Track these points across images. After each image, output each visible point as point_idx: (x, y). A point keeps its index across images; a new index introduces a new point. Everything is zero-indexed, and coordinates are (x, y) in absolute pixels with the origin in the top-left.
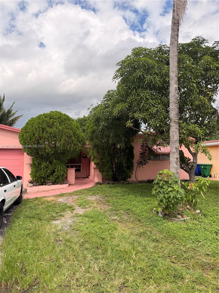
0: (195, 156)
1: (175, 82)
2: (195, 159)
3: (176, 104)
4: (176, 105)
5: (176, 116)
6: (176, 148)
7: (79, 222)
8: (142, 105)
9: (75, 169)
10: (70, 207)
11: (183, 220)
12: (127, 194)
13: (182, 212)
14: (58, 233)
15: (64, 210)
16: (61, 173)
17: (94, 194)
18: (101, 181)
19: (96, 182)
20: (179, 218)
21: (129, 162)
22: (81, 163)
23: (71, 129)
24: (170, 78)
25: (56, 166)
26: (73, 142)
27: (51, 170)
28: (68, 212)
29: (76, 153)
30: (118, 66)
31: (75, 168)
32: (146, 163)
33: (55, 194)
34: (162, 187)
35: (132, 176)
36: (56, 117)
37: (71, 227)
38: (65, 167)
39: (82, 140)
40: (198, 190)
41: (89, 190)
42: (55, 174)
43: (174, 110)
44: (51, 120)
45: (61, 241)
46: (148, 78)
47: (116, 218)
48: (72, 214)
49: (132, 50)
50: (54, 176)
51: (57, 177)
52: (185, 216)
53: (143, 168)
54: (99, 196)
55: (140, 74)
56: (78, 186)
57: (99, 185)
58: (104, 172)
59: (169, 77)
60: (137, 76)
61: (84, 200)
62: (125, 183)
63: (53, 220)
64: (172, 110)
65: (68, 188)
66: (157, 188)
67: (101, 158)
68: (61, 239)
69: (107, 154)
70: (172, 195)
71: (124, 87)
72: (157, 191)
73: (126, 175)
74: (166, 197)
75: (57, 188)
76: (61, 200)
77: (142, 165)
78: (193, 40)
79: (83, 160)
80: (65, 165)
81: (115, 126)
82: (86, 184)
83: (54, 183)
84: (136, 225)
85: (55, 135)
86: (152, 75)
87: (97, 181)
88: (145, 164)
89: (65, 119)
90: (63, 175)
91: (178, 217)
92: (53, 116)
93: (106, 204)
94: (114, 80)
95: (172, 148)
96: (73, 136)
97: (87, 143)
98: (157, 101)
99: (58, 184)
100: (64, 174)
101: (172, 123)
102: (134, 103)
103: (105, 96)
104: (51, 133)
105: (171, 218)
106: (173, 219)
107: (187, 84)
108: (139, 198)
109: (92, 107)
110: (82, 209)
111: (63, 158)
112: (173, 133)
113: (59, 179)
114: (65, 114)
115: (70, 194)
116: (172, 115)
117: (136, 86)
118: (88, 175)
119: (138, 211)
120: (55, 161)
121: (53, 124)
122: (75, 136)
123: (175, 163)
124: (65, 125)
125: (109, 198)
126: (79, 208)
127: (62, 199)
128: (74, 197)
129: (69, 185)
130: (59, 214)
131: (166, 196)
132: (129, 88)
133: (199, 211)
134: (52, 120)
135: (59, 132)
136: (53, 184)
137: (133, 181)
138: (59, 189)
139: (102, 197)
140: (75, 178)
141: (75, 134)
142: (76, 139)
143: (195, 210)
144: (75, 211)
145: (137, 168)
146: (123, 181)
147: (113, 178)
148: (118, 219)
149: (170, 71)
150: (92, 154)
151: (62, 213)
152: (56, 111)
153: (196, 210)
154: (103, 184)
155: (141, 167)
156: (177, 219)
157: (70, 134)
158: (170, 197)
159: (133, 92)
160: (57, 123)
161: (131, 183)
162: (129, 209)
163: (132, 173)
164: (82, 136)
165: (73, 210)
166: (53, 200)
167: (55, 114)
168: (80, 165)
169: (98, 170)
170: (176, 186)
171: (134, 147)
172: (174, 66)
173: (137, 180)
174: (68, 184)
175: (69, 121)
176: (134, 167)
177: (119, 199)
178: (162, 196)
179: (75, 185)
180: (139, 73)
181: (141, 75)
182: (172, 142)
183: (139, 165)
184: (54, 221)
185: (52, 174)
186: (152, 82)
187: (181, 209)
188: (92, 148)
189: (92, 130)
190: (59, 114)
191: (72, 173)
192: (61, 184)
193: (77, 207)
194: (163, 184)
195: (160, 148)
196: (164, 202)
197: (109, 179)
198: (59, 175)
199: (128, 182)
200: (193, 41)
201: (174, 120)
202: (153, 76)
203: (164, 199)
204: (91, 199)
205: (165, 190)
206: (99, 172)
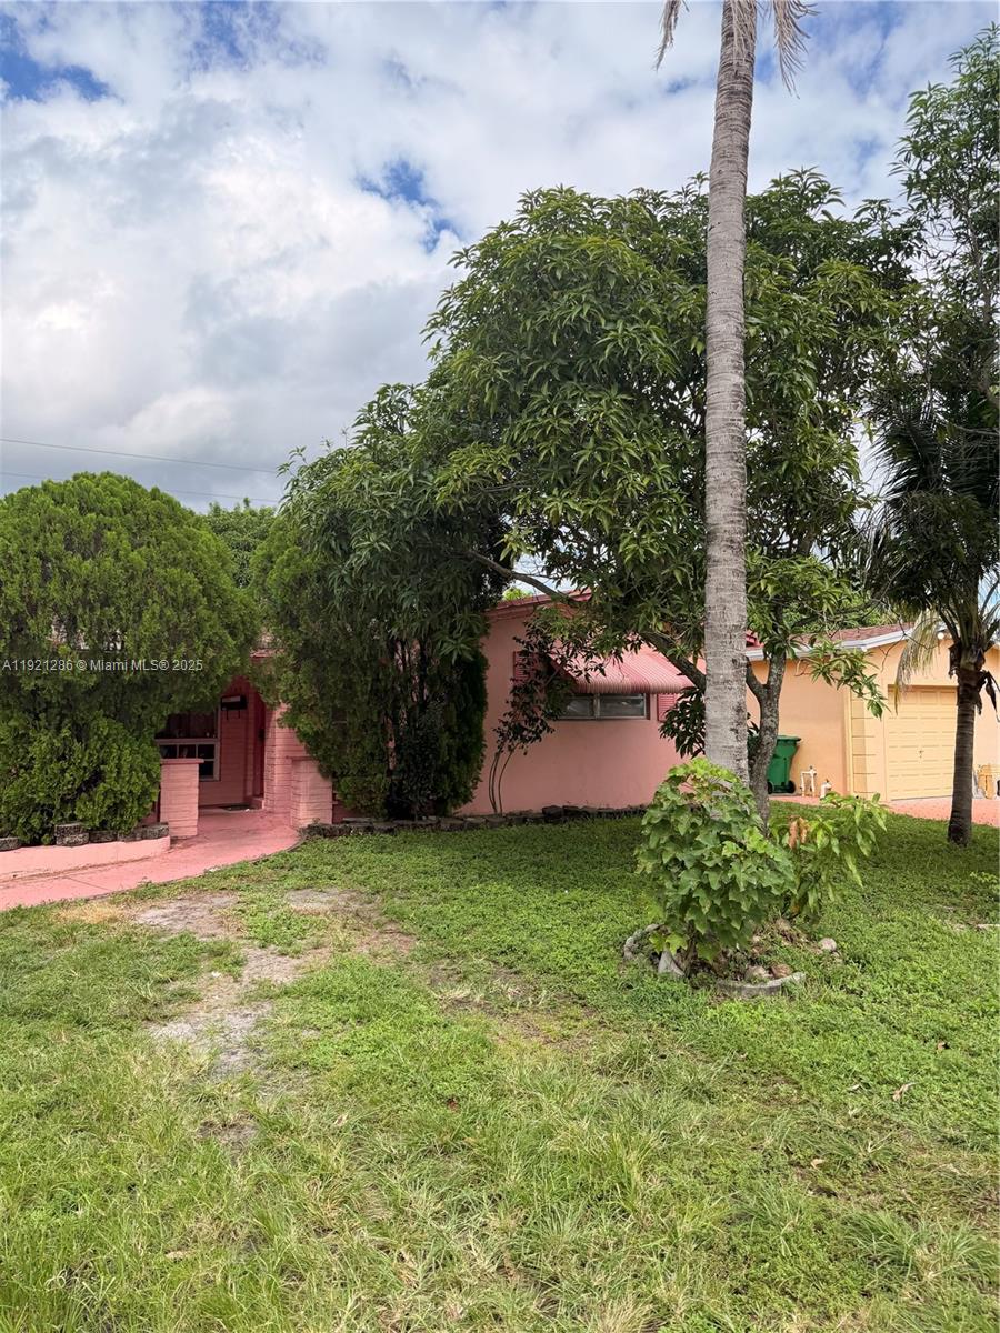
0: (769, 698)
1: (733, 361)
2: (769, 714)
3: (737, 461)
4: (738, 465)
5: (737, 518)
6: (734, 661)
7: (292, 1026)
8: (586, 458)
9: (200, 765)
10: (218, 953)
11: (777, 988)
12: (472, 875)
13: (767, 953)
14: (208, 1087)
15: (189, 966)
16: (133, 781)
17: (312, 883)
18: (327, 820)
19: (306, 825)
20: (763, 981)
21: (467, 729)
22: (213, 733)
23: (193, 565)
24: (713, 340)
25: (110, 747)
26: (200, 630)
27: (85, 768)
28: (216, 974)
29: (214, 682)
30: (464, 265)
31: (202, 761)
32: (541, 732)
33: (115, 888)
34: (690, 842)
35: (475, 792)
36: (112, 502)
37: (257, 1051)
38: (153, 752)
39: (243, 623)
40: (837, 851)
41: (282, 865)
42: (102, 787)
43: (731, 490)
44: (89, 515)
45: (232, 1126)
46: (613, 333)
47: (468, 991)
48: (237, 986)
49: (520, 201)
50: (98, 798)
51: (115, 804)
52: (783, 968)
53: (525, 754)
54: (343, 892)
55: (582, 311)
56: (220, 846)
57: (325, 837)
58: (347, 775)
59: (705, 335)
60: (562, 318)
61: (277, 912)
62: (443, 826)
63: (148, 1019)
64: (720, 490)
65: (169, 857)
66: (664, 845)
67: (334, 707)
68: (231, 1117)
69: (369, 688)
70: (741, 874)
71: (496, 366)
72: (666, 860)
73: (454, 789)
74: (715, 886)
75: (112, 861)
76: (150, 916)
77: (524, 740)
78: (776, 183)
79: (225, 720)
80: (153, 745)
81: (424, 557)
82: (255, 833)
83: (95, 836)
84: (573, 1023)
85: (110, 594)
86: (633, 322)
87: (310, 822)
88: (538, 737)
89: (159, 516)
90: (145, 792)
91: (755, 974)
92: (97, 500)
93: (389, 927)
94: (429, 337)
95: (718, 664)
96: (204, 600)
97: (266, 639)
98: (649, 444)
99: (115, 839)
100: (147, 790)
101: (717, 548)
102: (542, 451)
103: (363, 410)
104: (86, 585)
105: (721, 981)
106: (732, 983)
107: (779, 375)
108: (541, 897)
109: (298, 462)
110: (280, 959)
111: (143, 708)
112: (723, 594)
113: (122, 816)
114: (156, 490)
115: (194, 888)
116: (718, 512)
117: (552, 365)
118: (250, 794)
119: (559, 955)
120: (103, 725)
121: (98, 538)
122: (209, 601)
123: (732, 730)
124: (159, 544)
125: (393, 897)
126: (259, 952)
127: (160, 912)
128: (217, 901)
129: (174, 841)
130: (173, 987)
131: (714, 881)
132: (518, 377)
133: (834, 944)
134: (94, 515)
135: (132, 578)
136: (91, 841)
137: (483, 817)
138: (123, 862)
139: (354, 894)
140: (200, 807)
141: (213, 593)
142: (215, 615)
143: (813, 938)
144: (245, 972)
145: (497, 755)
146: (433, 818)
147: (388, 804)
148: (477, 999)
149: (713, 309)
150: (291, 689)
151: (187, 984)
152: (108, 473)
153: (820, 939)
154: (341, 832)
155: (518, 752)
156: (749, 986)
157: (185, 589)
158: (733, 883)
159: (539, 397)
160: (119, 534)
161: (473, 826)
162: (511, 949)
163: (478, 779)
164: (241, 601)
165: (237, 963)
166: (113, 920)
167: (105, 488)
168: (213, 747)
169: (315, 769)
170: (751, 833)
171: (486, 660)
172: (731, 286)
173: (499, 810)
174: (168, 838)
175: (178, 523)
176: (486, 752)
177: (445, 899)
178: (689, 880)
179: (199, 842)
180: (570, 307)
181: (583, 316)
182: (717, 636)
183: (508, 743)
184: (153, 1027)
185: (87, 791)
186: (633, 353)
187: (756, 939)
188: (291, 660)
189: (294, 576)
190: (125, 488)
191: (181, 784)
192: (131, 836)
193: (251, 951)
194: (694, 825)
195: (601, 665)
196: (705, 910)
197: (370, 811)
198: (122, 794)
199: (461, 822)
200: (778, 189)
201: (727, 535)
202: (637, 326)
203: (701, 894)
204: (309, 906)
205: (706, 852)
206: (319, 777)
